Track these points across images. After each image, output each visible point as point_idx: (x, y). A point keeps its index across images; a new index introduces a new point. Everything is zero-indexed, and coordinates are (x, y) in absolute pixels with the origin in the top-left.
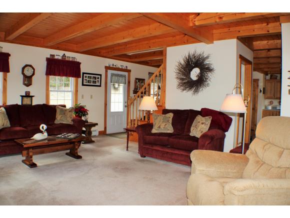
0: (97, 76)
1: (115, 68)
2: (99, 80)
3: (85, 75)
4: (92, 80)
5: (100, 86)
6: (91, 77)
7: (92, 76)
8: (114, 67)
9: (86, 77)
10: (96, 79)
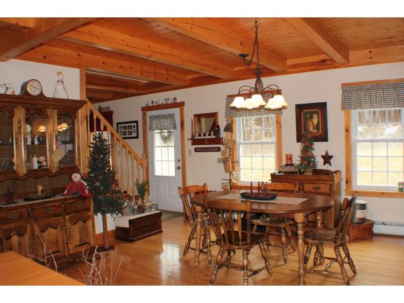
0: (132, 124)
1: (156, 106)
2: (136, 129)
3: (119, 125)
4: (127, 130)
5: (137, 137)
6: (126, 127)
7: (127, 125)
8: (154, 104)
9: (120, 128)
10: (131, 129)
